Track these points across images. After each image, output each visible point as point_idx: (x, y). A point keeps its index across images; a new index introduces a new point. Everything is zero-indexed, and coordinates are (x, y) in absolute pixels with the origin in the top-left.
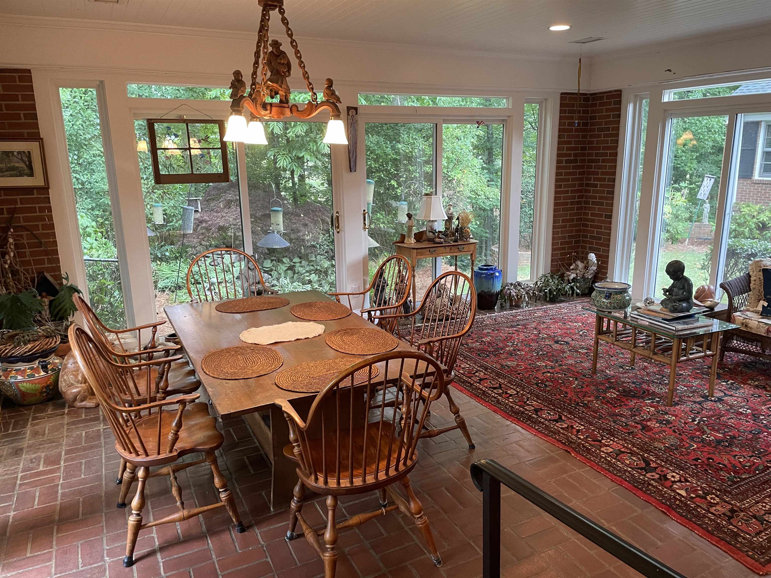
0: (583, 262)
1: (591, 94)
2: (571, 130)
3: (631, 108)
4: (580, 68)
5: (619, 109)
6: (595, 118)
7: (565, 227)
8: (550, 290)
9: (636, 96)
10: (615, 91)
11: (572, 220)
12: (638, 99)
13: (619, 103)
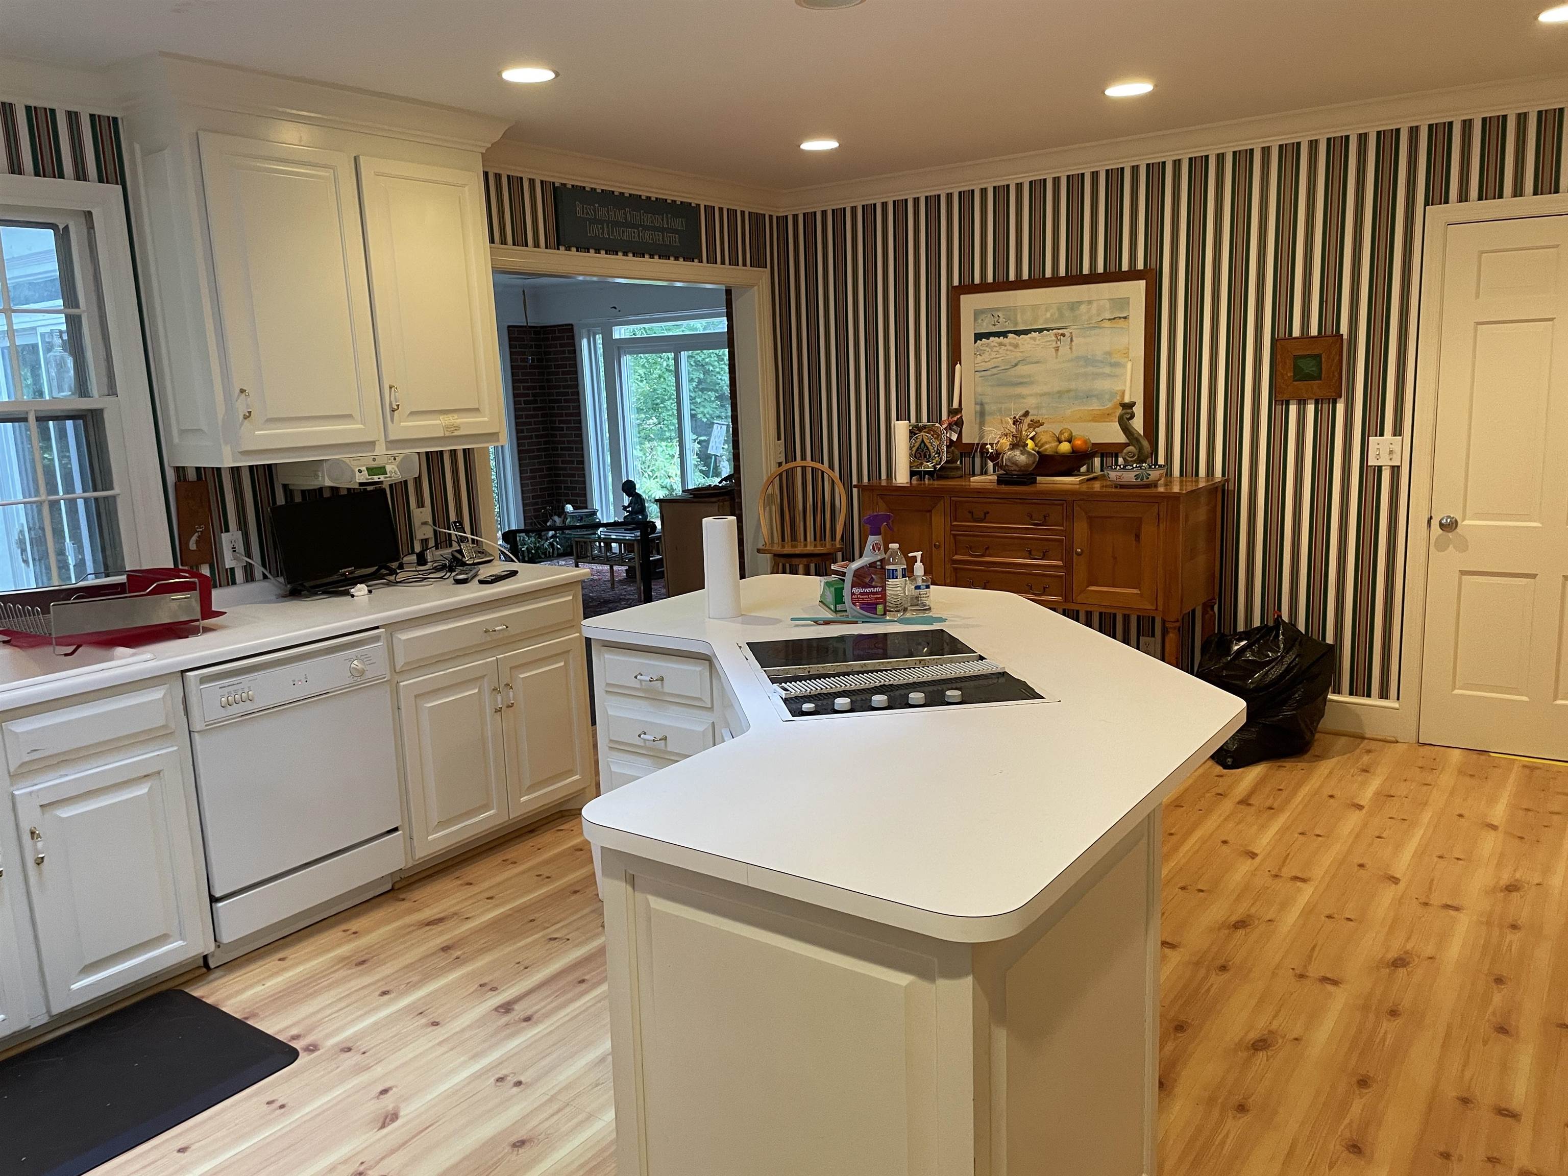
0: (559, 516)
1: (542, 327)
2: (525, 367)
3: (585, 342)
4: (525, 300)
5: (573, 345)
6: (549, 353)
7: (535, 478)
8: (527, 548)
9: (589, 331)
10: (566, 325)
11: (541, 470)
12: (591, 335)
13: (573, 338)
